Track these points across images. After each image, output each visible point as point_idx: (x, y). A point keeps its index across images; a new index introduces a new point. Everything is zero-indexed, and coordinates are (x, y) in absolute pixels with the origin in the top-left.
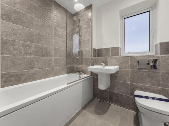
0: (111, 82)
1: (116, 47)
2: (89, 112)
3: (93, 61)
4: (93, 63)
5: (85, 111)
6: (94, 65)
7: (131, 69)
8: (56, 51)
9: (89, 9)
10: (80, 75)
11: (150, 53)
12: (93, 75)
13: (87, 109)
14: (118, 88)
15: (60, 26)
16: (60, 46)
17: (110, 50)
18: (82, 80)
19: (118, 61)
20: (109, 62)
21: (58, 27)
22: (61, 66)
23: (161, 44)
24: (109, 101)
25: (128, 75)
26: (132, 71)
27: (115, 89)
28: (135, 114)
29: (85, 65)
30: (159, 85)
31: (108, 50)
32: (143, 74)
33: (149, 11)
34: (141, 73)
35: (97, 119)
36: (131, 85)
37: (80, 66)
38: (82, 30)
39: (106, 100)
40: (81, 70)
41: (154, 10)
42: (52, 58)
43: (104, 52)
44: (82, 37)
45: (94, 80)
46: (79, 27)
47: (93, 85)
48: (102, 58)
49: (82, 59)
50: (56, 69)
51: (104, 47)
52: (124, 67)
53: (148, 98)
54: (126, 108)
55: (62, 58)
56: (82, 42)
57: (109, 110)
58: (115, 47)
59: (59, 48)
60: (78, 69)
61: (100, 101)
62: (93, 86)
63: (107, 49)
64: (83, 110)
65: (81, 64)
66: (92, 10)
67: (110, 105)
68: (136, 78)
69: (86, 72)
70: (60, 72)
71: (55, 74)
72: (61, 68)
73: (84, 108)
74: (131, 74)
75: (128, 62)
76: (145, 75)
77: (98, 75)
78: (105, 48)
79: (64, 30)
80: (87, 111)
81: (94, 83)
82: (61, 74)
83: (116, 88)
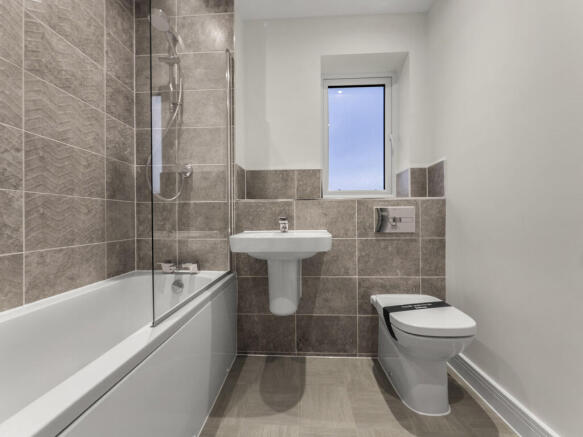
0: (305, 282)
1: (313, 170)
2: (247, 416)
3: (238, 215)
4: (238, 220)
5: (227, 422)
6: (242, 231)
7: (360, 236)
8: (42, 159)
9: (221, 8)
10: (179, 276)
11: (387, 193)
12: (238, 271)
13: (236, 410)
14: (326, 300)
15: (67, 28)
16: (65, 132)
17: (292, 179)
18: (207, 294)
19: (326, 215)
20: (298, 218)
21: (54, 27)
22: (72, 241)
23: (413, 171)
24: (299, 350)
25: (352, 255)
26: (361, 242)
27: (317, 305)
28: (372, 364)
29: (202, 229)
30: (417, 272)
31: (287, 175)
32: (386, 248)
33: (383, 86)
34: (383, 244)
35: (285, 428)
36: (360, 284)
37: (178, 235)
38: (186, 86)
39: (288, 350)
40: (180, 253)
41: (394, 87)
42: (11, 192)
43: (273, 185)
44: (185, 116)
45: (240, 286)
46: (171, 65)
47: (239, 305)
48: (273, 203)
49: (183, 206)
50: (42, 256)
51: (273, 165)
52: (342, 231)
53: (412, 307)
54: (348, 356)
55: (76, 196)
56: (185, 136)
57: (308, 379)
58: (309, 170)
59: (59, 146)
60: (165, 251)
61: (269, 360)
62: (239, 309)
63: (285, 175)
64: (216, 419)
65: (180, 229)
66: (232, 16)
67: (303, 361)
68: (372, 261)
69: (207, 261)
70: (69, 273)
71: (32, 286)
72: (73, 250)
73: (219, 409)
74: (360, 250)
75: (352, 216)
76: (390, 249)
77: (269, 262)
78: (276, 171)
79: (91, 56)
80: (238, 416)
81: (240, 298)
82: (73, 282)
83: (319, 302)
